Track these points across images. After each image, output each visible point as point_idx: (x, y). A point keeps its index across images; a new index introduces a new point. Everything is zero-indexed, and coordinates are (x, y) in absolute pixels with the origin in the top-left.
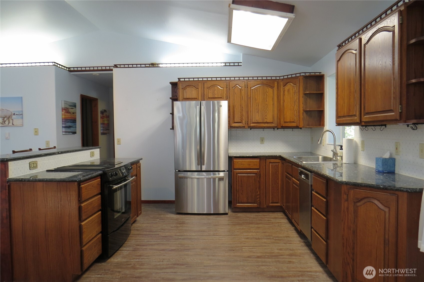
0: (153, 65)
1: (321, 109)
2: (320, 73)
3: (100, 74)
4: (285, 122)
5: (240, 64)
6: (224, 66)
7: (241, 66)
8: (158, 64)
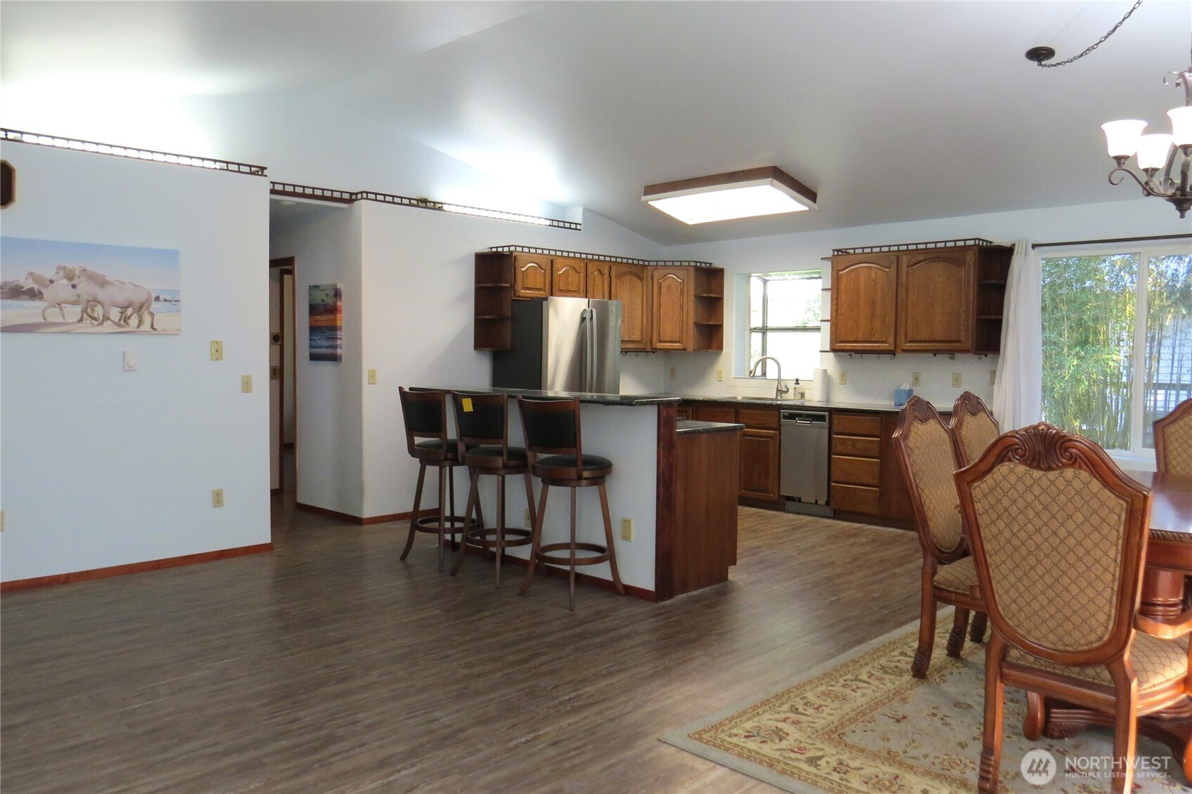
0: (423, 203)
1: (718, 323)
2: (711, 264)
3: (299, 203)
4: (660, 342)
5: (578, 227)
6: (549, 225)
7: (580, 230)
8: (442, 204)
